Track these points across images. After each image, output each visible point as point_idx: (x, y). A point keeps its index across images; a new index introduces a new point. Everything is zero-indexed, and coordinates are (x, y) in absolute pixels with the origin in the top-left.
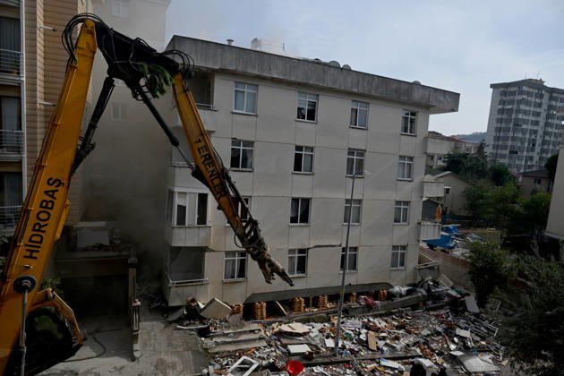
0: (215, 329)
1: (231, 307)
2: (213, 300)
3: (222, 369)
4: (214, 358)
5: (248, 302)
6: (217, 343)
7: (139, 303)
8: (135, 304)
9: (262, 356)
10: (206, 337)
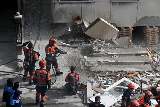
0: (99, 49)
1: (119, 29)
2: (98, 20)
3: (100, 87)
4: (94, 76)
5: (139, 25)
6: (99, 63)
7: (20, 16)
8: (16, 17)
9: (144, 79)
10: (89, 56)
